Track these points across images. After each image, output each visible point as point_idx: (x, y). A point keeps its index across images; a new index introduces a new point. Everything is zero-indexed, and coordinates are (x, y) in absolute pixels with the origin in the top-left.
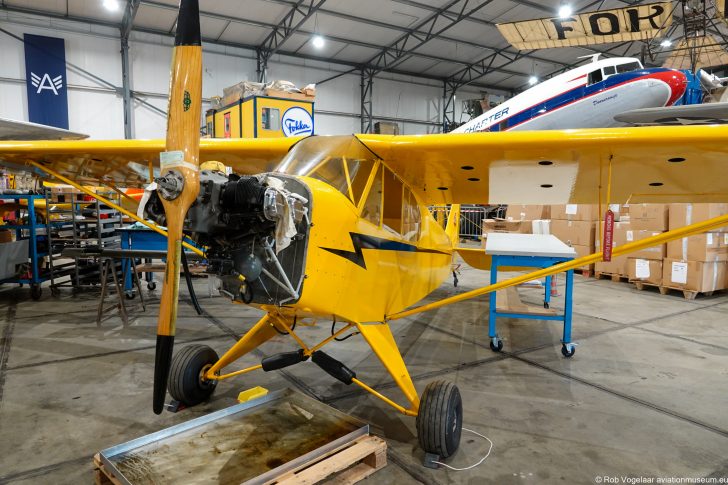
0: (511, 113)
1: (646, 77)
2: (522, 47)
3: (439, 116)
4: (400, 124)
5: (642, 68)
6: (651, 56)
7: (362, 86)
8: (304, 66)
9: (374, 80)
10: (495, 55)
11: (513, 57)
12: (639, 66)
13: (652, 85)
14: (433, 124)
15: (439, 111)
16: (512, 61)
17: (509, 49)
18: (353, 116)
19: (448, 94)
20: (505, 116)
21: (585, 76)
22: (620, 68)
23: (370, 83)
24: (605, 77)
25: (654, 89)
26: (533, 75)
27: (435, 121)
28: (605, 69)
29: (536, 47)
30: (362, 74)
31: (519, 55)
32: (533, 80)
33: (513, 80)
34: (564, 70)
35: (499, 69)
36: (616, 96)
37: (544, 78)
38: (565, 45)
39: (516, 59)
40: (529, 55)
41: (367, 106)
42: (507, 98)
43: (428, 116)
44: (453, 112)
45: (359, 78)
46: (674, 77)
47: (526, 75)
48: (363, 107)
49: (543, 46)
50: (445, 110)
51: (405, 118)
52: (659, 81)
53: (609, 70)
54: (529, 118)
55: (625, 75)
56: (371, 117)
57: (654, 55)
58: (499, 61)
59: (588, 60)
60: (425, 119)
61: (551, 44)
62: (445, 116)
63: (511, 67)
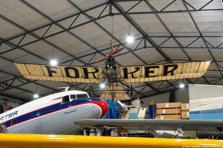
0: (19, 115)
1: (91, 102)
2: (28, 77)
5: (89, 97)
6: (94, 92)
10: (14, 79)
11: (25, 82)
12: (87, 96)
13: (93, 107)
16: (24, 84)
17: (22, 77)
20: (15, 116)
21: (61, 98)
22: (78, 96)
24: (71, 100)
25: (94, 109)
26: (36, 93)
28: (71, 95)
29: (37, 78)
31: (29, 81)
32: (36, 96)
33: (25, 95)
34: (53, 93)
35: (16, 87)
36: (76, 110)
37: (42, 95)
38: (52, 80)
39: (26, 83)
40: (34, 82)
42: (20, 104)
46: (103, 104)
47: (32, 93)
49: (41, 78)
52: (96, 105)
53: (73, 96)
54: (29, 119)
55: (80, 100)
57: (95, 92)
58: (17, 83)
59: (63, 90)
61: (45, 78)
63: (24, 87)
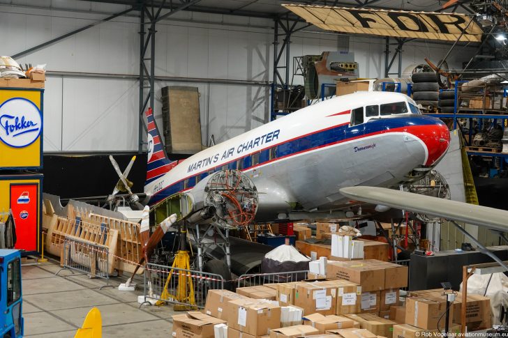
0: (283, 138)
2: (325, 27)
3: (267, 71)
4: (202, 88)
7: (142, 33)
9: (157, 28)
12: (406, 110)
13: (407, 140)
14: (256, 84)
15: (267, 64)
19: (281, 39)
20: (275, 141)
21: (349, 112)
23: (152, 31)
24: (366, 120)
27: (260, 79)
28: (368, 108)
29: (342, 30)
30: (142, 17)
41: (148, 64)
43: (250, 71)
44: (287, 67)
45: (137, 21)
48: (141, 66)
49: (350, 30)
50: (276, 63)
51: (211, 76)
52: (415, 137)
53: (370, 110)
56: (153, 79)
60: (244, 77)
61: (359, 30)
62: (276, 72)
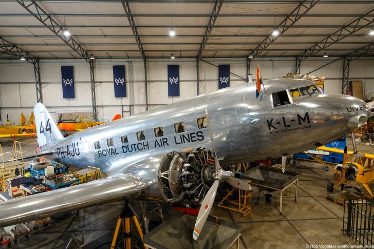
4: (363, 80)
7: (344, 65)
8: (316, 60)
9: (350, 63)
18: (339, 79)
23: (348, 64)
30: (344, 60)
41: (346, 74)
45: (342, 61)
48: (344, 75)
56: (347, 79)
